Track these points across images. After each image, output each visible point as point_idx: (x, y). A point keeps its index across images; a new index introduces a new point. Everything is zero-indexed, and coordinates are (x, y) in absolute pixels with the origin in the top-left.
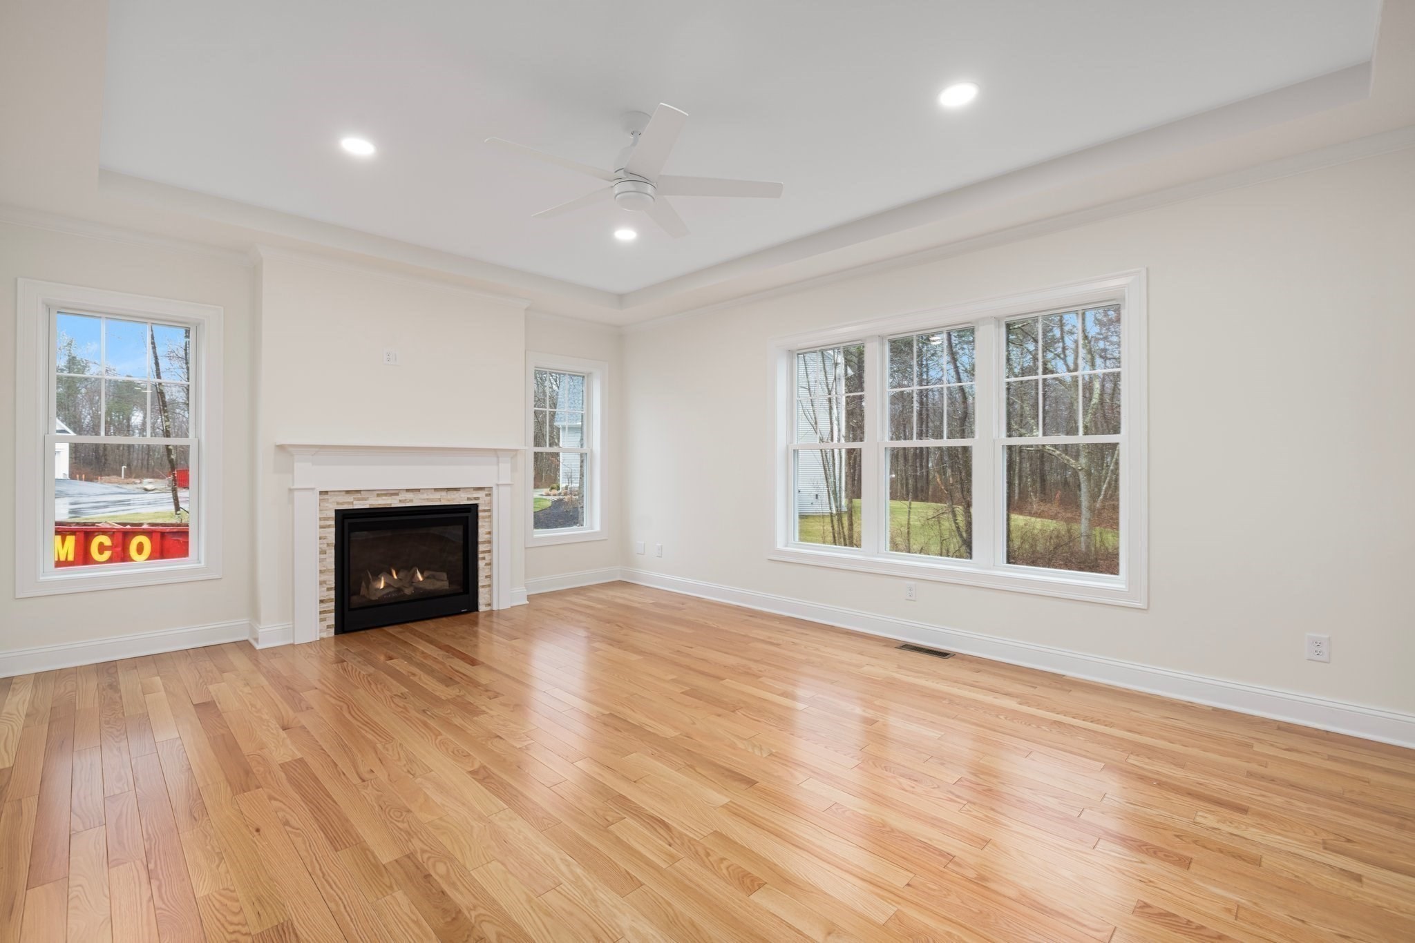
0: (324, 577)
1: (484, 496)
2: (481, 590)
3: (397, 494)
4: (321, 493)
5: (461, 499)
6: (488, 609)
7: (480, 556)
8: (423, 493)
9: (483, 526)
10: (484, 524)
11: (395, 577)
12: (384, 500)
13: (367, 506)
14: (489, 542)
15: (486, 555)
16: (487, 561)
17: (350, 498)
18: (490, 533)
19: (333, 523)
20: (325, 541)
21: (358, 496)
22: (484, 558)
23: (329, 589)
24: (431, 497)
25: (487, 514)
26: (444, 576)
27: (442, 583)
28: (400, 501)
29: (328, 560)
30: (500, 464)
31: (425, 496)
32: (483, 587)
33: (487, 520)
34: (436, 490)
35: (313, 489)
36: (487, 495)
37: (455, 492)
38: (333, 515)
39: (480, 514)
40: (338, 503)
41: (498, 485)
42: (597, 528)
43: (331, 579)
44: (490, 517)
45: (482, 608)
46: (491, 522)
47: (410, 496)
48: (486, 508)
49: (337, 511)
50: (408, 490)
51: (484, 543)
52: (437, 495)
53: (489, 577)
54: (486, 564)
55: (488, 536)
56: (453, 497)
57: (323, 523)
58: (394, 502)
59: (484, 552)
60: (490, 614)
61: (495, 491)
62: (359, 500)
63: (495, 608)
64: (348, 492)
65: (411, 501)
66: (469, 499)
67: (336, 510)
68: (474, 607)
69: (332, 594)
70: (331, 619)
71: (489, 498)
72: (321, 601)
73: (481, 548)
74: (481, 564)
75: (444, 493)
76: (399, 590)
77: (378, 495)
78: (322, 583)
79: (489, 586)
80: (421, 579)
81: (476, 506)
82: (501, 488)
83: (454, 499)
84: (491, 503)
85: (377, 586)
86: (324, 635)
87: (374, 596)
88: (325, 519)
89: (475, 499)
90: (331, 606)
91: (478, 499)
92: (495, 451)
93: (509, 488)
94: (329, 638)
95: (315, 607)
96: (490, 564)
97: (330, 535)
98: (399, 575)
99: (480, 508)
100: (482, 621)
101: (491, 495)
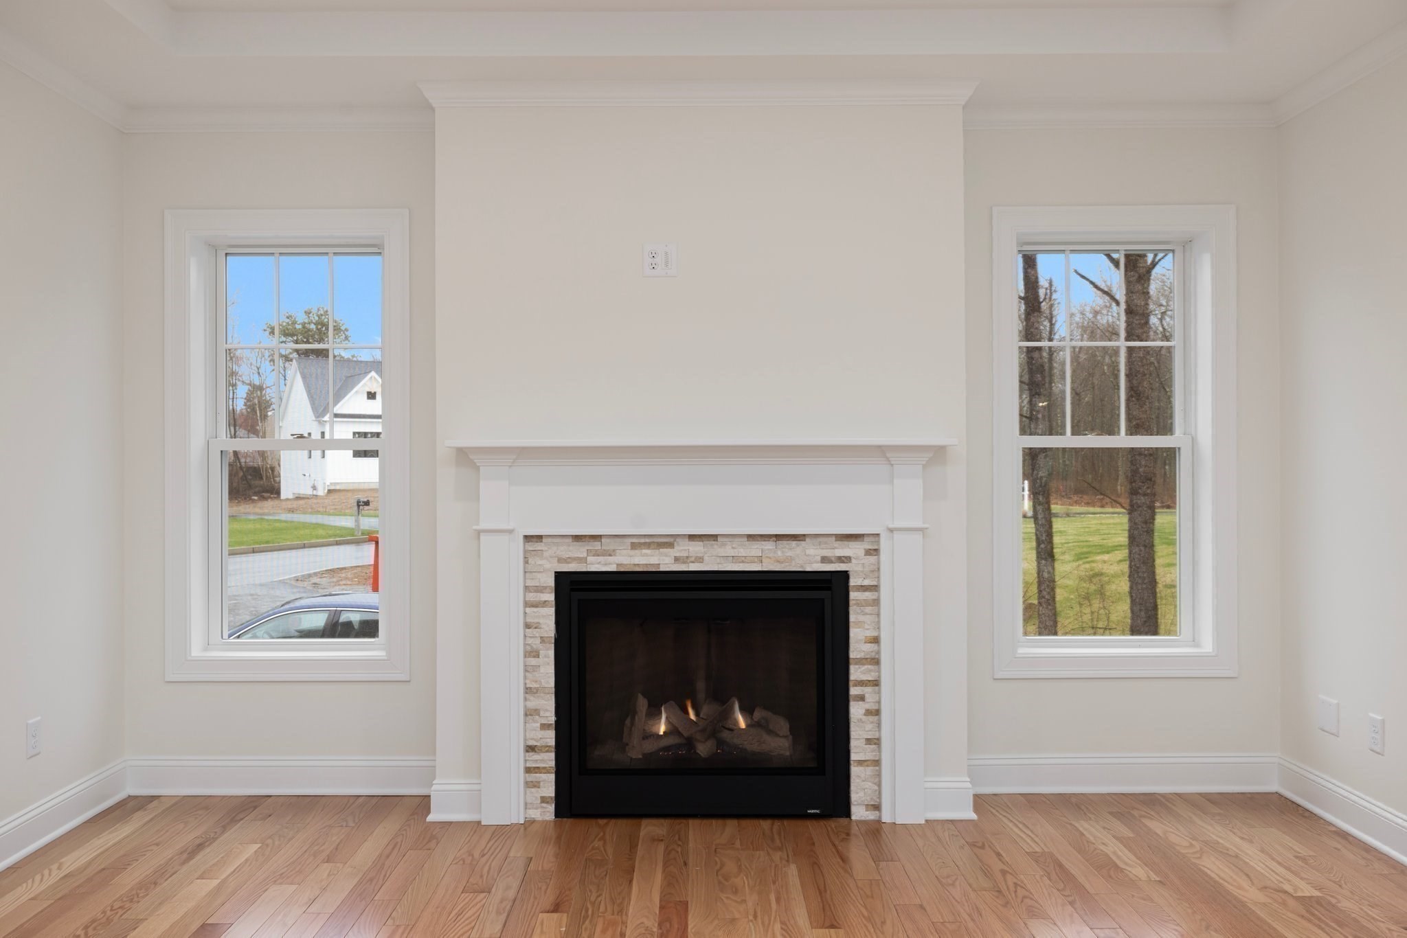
0: (533, 703)
1: (862, 553)
2: (855, 770)
3: (670, 545)
4: (528, 538)
5: (807, 559)
6: (871, 816)
7: (854, 691)
8: (723, 545)
9: (859, 624)
10: (861, 618)
11: (692, 716)
12: (646, 555)
13: (612, 568)
14: (876, 661)
15: (867, 691)
16: (870, 704)
17: (580, 551)
18: (876, 640)
19: (551, 597)
20: (536, 633)
21: (596, 545)
22: (862, 698)
23: (544, 727)
24: (742, 552)
25: (868, 595)
26: (782, 725)
27: (779, 741)
28: (677, 559)
29: (542, 670)
30: (895, 481)
31: (728, 551)
32: (860, 763)
33: (868, 609)
34: (751, 537)
35: (510, 532)
36: (869, 552)
37: (794, 543)
38: (551, 582)
39: (854, 595)
40: (560, 560)
41: (891, 530)
42: (1207, 645)
43: (547, 707)
44: (876, 602)
45: (859, 812)
46: (878, 615)
47: (696, 548)
48: (866, 582)
49: (559, 576)
50: (692, 537)
51: (861, 661)
52: (755, 549)
53: (875, 742)
54: (869, 713)
55: (872, 647)
56: (789, 554)
57: (532, 597)
58: (665, 561)
59: (861, 683)
60: (875, 830)
61: (884, 544)
62: (597, 554)
63: (886, 818)
64: (577, 538)
65: (700, 560)
66: (825, 560)
67: (556, 572)
68: (839, 805)
69: (550, 737)
70: (547, 785)
71: (872, 559)
72: (530, 749)
73: (856, 673)
74: (856, 711)
75: (769, 545)
76: (690, 743)
77: (634, 546)
78: (529, 713)
79: (877, 763)
80: (742, 724)
81: (845, 575)
82: (896, 535)
83: (791, 559)
84: (876, 572)
85: (654, 730)
86: (536, 814)
87: (636, 751)
88: (540, 589)
89: (841, 559)
90: (549, 759)
91: (848, 559)
92: (882, 451)
93: (918, 537)
94: (545, 823)
95: (517, 759)
96: (877, 713)
97: (547, 620)
98: (697, 714)
99: (853, 581)
100: (858, 845)
101: (875, 552)
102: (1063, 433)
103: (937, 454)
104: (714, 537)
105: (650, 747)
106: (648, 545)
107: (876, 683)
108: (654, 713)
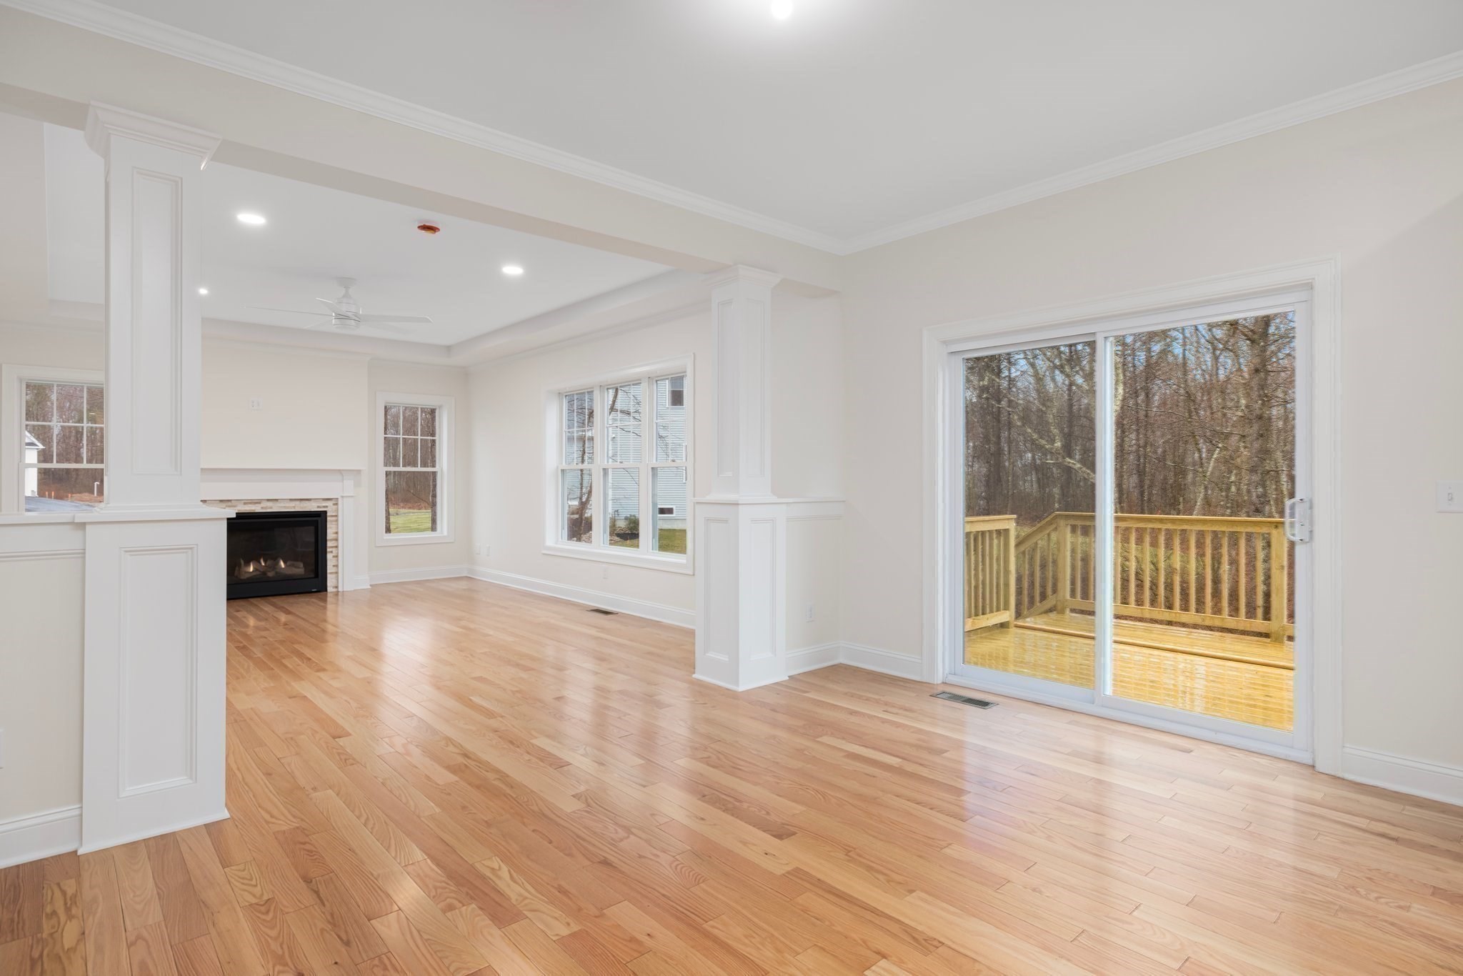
1: (332, 504)
2: (329, 576)
3: (260, 503)
5: (312, 507)
6: (335, 590)
7: (328, 550)
8: (280, 503)
9: (331, 528)
10: (332, 526)
11: (263, 564)
14: (336, 540)
15: (334, 550)
16: (334, 554)
18: (337, 533)
21: (229, 504)
22: (332, 552)
24: (287, 505)
25: (334, 518)
26: (301, 564)
27: (299, 570)
28: (262, 508)
30: (345, 481)
31: (282, 505)
32: (331, 573)
33: (334, 523)
34: (291, 500)
36: (334, 504)
37: (307, 502)
39: (328, 518)
41: (342, 497)
42: (445, 533)
44: (337, 521)
45: (330, 589)
46: (337, 524)
47: (270, 504)
48: (334, 514)
50: (268, 500)
51: (331, 540)
52: (293, 504)
53: (337, 566)
54: (334, 557)
55: (335, 535)
56: (305, 505)
58: (258, 509)
59: (332, 547)
60: (337, 594)
61: (340, 502)
63: (341, 590)
65: (271, 508)
66: (318, 507)
68: (323, 588)
71: (335, 507)
73: (329, 544)
74: (329, 556)
75: (298, 503)
76: (264, 573)
77: (245, 504)
79: (337, 573)
80: (284, 566)
81: (326, 512)
82: (345, 499)
83: (305, 507)
84: (337, 510)
85: (248, 570)
87: (244, 577)
89: (324, 507)
91: (327, 507)
92: (340, 471)
93: (352, 499)
96: (337, 556)
98: (265, 562)
99: (328, 514)
100: (330, 598)
101: (337, 504)
102: (399, 466)
103: (359, 471)
104: (277, 500)
105: (247, 576)
106: (251, 503)
107: (337, 547)
108: (247, 564)
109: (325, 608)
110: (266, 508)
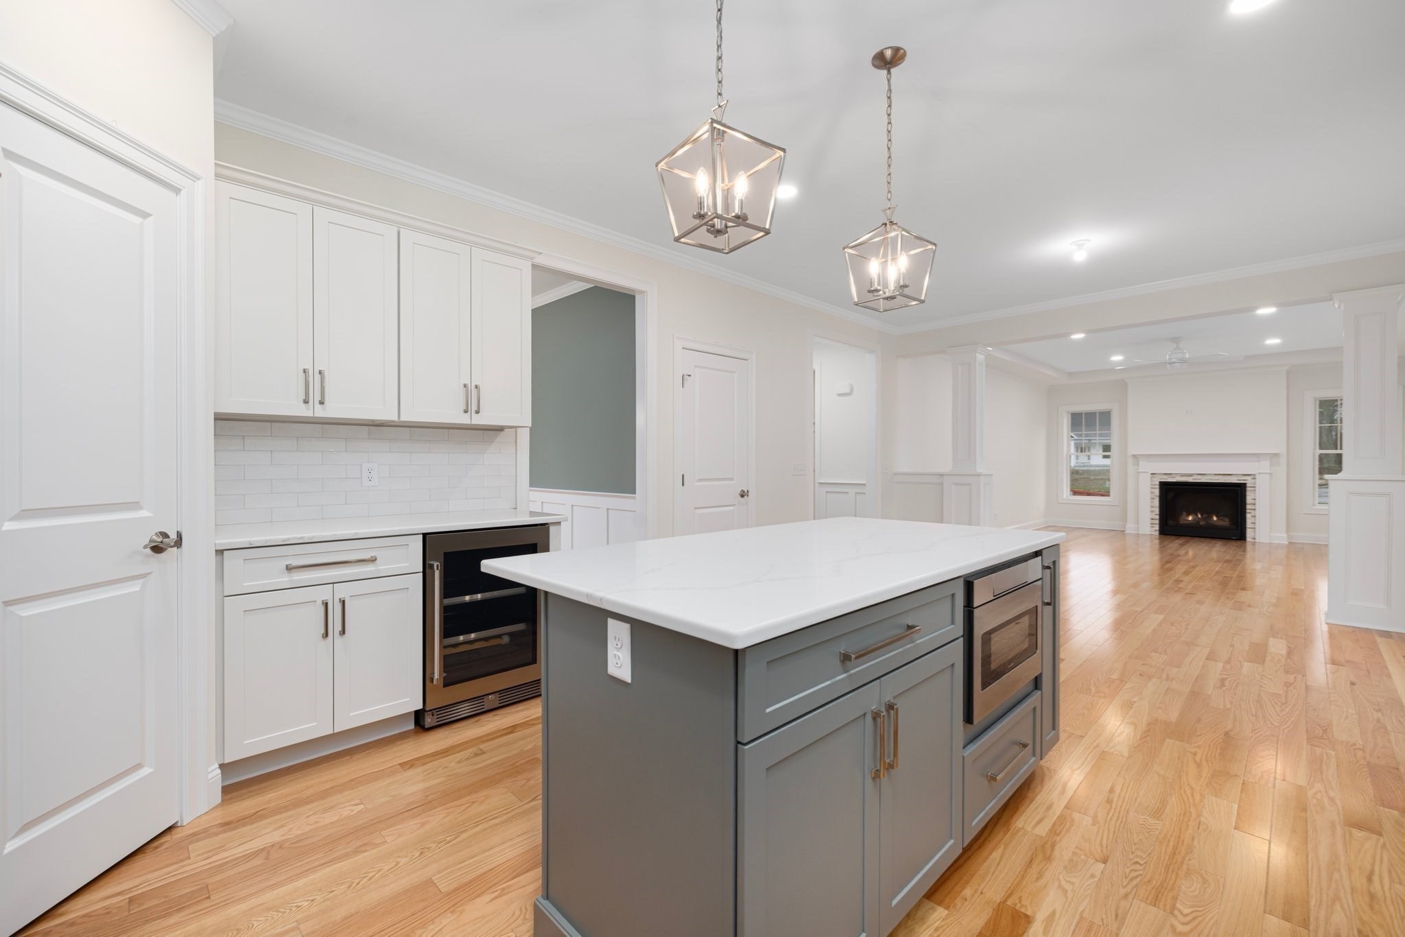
0: (1153, 509)
1: (1250, 479)
2: (1248, 530)
3: (1190, 476)
4: (1152, 474)
5: (1234, 480)
6: (1253, 541)
7: (1248, 511)
8: (1207, 476)
9: (1249, 495)
11: (1200, 517)
12: (1185, 478)
13: (1175, 481)
14: (1254, 504)
15: (1252, 511)
16: (1252, 514)
17: (1166, 477)
18: (1254, 499)
19: (1158, 487)
20: (1154, 494)
21: (1170, 476)
22: (1250, 513)
23: (1156, 515)
24: (1213, 478)
25: (1252, 489)
26: (1227, 520)
27: (1225, 523)
28: (1194, 479)
29: (1155, 502)
30: (1261, 462)
31: (1209, 477)
32: (1250, 528)
33: (1252, 492)
34: (1215, 474)
35: (1147, 473)
36: (1252, 479)
37: (1229, 476)
38: (1158, 483)
39: (1248, 489)
40: (1161, 479)
41: (1259, 473)
43: (1157, 511)
44: (1254, 491)
45: (1248, 539)
46: (1255, 493)
47: (1200, 477)
48: (1251, 486)
49: (1160, 482)
50: (1198, 474)
51: (1249, 504)
52: (1217, 477)
53: (1254, 523)
54: (1252, 516)
55: (1253, 501)
57: (1153, 487)
58: (1190, 480)
59: (1250, 509)
60: (1254, 543)
61: (1257, 477)
62: (1171, 478)
63: (1258, 541)
64: (1165, 474)
65: (1200, 479)
66: (1239, 480)
68: (1241, 536)
69: (1158, 517)
70: (1157, 527)
72: (1153, 519)
73: (1248, 507)
74: (1248, 516)
75: (1221, 477)
76: (1198, 522)
78: (1152, 511)
79: (1254, 528)
80: (1215, 519)
81: (1245, 484)
82: (1261, 475)
83: (1226, 480)
84: (1255, 483)
85: (1188, 519)
86: (1153, 533)
87: (1182, 522)
88: (1154, 485)
89: (1244, 480)
90: (1157, 522)
91: (1246, 480)
92: (1256, 455)
93: (1268, 475)
94: (1155, 535)
95: (1148, 522)
96: (1255, 516)
97: (1157, 492)
98: (1202, 516)
99: (1248, 485)
100: (1249, 546)
101: (1255, 478)
103: (1276, 455)
104: (1204, 474)
105: (1186, 522)
107: (1254, 510)
108: (1188, 515)
109: (1245, 551)
110: (1196, 479)
